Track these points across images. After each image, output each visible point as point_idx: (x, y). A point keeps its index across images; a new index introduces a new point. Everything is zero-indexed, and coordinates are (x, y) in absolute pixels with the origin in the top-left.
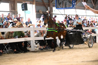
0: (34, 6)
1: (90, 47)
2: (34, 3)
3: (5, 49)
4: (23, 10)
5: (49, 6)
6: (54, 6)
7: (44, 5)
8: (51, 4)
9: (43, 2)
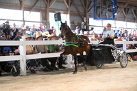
0: (68, 15)
1: (123, 67)
2: (69, 12)
3: (37, 66)
4: (56, 21)
5: (85, 16)
6: (90, 16)
7: (79, 15)
8: (87, 14)
9: (78, 11)
